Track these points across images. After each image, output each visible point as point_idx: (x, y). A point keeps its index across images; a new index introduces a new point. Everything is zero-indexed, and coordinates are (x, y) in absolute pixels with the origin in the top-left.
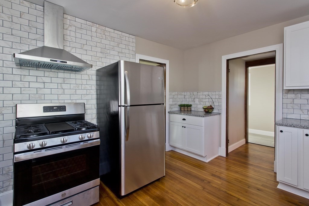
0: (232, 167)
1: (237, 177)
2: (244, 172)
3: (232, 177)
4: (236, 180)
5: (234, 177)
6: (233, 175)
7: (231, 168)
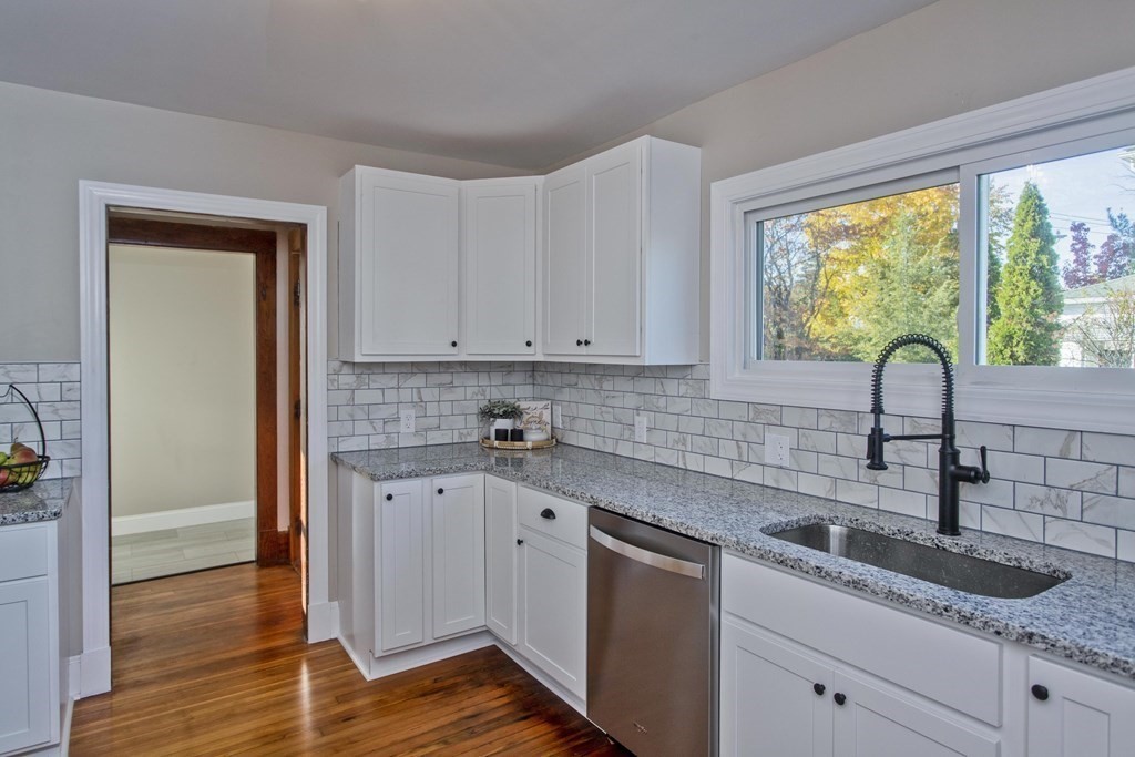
0: (192, 710)
1: (257, 729)
2: (248, 700)
3: (240, 740)
4: (267, 740)
5: (248, 737)
6: (236, 736)
7: (194, 714)
